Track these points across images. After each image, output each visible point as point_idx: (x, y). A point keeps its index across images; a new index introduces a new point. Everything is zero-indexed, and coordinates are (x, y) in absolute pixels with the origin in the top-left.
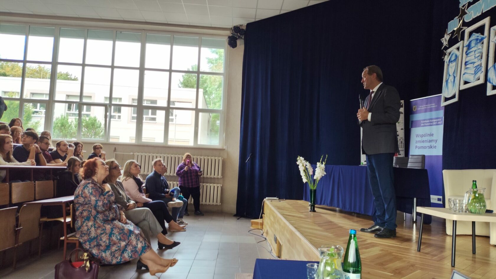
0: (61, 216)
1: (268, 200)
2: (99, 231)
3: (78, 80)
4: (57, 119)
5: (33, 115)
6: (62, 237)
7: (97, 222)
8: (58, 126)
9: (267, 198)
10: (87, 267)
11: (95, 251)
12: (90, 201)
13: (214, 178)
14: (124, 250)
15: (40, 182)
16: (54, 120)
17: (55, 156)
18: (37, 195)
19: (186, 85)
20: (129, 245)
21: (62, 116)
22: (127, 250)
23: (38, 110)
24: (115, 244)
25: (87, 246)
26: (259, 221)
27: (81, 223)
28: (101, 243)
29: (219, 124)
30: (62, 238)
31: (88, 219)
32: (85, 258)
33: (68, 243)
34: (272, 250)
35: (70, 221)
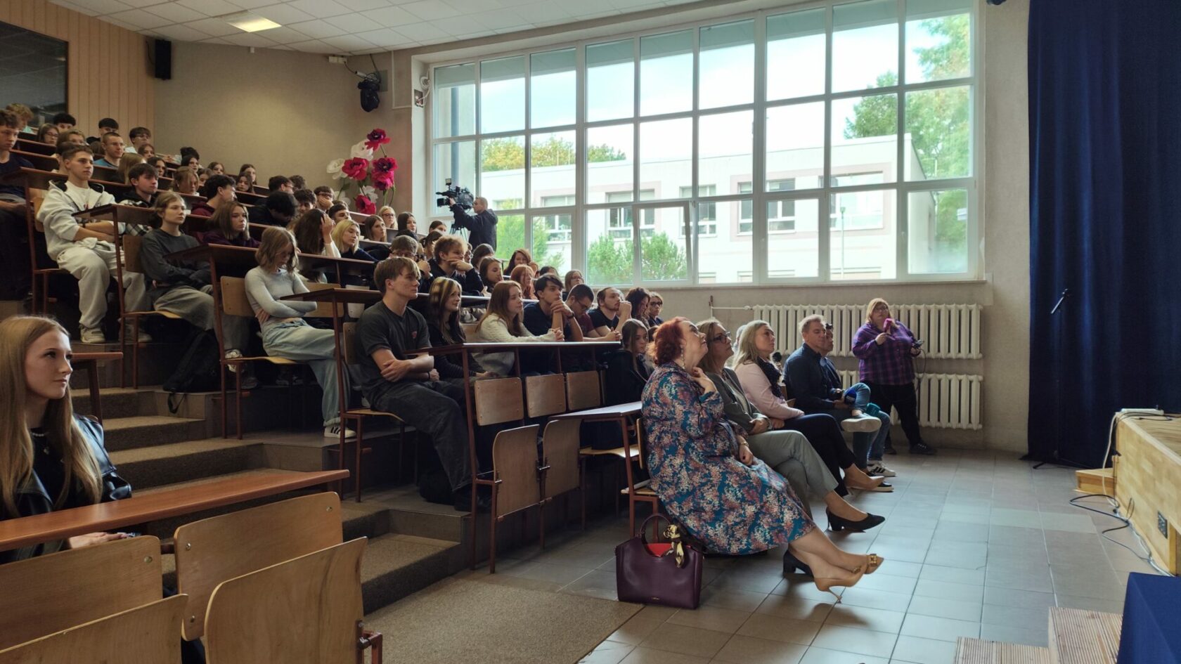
0: (620, 446)
1: (1129, 415)
2: (697, 479)
3: (624, 159)
4: (592, 246)
5: (548, 242)
6: (624, 488)
7: (691, 459)
8: (596, 261)
9: (1124, 410)
10: (679, 556)
11: (691, 523)
12: (673, 413)
13: (959, 359)
14: (754, 524)
15: (575, 374)
16: (589, 247)
17: (598, 321)
18: (570, 402)
19: (866, 128)
20: (765, 514)
21: (601, 238)
22: (759, 525)
23: (556, 231)
24: (732, 509)
25: (675, 510)
26: (1103, 473)
27: (660, 459)
28: (704, 504)
29: (965, 218)
30: (625, 491)
31: (673, 451)
32: (674, 536)
33: (636, 502)
34: (1150, 555)
35: (637, 456)
